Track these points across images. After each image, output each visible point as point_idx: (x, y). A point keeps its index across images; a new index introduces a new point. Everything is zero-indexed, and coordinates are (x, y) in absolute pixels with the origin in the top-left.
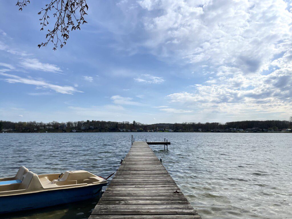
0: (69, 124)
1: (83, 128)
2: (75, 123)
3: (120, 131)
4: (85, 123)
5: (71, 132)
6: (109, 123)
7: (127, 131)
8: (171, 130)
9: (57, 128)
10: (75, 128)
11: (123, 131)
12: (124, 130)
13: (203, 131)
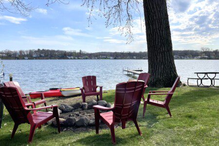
0: (21, 52)
1: (34, 56)
2: (27, 51)
3: (68, 59)
4: (36, 51)
5: (24, 59)
6: (58, 51)
7: (74, 59)
8: (111, 58)
9: (10, 56)
10: (27, 56)
11: (71, 59)
12: (72, 57)
13: (137, 59)
